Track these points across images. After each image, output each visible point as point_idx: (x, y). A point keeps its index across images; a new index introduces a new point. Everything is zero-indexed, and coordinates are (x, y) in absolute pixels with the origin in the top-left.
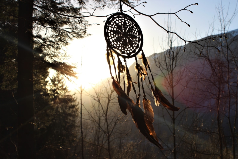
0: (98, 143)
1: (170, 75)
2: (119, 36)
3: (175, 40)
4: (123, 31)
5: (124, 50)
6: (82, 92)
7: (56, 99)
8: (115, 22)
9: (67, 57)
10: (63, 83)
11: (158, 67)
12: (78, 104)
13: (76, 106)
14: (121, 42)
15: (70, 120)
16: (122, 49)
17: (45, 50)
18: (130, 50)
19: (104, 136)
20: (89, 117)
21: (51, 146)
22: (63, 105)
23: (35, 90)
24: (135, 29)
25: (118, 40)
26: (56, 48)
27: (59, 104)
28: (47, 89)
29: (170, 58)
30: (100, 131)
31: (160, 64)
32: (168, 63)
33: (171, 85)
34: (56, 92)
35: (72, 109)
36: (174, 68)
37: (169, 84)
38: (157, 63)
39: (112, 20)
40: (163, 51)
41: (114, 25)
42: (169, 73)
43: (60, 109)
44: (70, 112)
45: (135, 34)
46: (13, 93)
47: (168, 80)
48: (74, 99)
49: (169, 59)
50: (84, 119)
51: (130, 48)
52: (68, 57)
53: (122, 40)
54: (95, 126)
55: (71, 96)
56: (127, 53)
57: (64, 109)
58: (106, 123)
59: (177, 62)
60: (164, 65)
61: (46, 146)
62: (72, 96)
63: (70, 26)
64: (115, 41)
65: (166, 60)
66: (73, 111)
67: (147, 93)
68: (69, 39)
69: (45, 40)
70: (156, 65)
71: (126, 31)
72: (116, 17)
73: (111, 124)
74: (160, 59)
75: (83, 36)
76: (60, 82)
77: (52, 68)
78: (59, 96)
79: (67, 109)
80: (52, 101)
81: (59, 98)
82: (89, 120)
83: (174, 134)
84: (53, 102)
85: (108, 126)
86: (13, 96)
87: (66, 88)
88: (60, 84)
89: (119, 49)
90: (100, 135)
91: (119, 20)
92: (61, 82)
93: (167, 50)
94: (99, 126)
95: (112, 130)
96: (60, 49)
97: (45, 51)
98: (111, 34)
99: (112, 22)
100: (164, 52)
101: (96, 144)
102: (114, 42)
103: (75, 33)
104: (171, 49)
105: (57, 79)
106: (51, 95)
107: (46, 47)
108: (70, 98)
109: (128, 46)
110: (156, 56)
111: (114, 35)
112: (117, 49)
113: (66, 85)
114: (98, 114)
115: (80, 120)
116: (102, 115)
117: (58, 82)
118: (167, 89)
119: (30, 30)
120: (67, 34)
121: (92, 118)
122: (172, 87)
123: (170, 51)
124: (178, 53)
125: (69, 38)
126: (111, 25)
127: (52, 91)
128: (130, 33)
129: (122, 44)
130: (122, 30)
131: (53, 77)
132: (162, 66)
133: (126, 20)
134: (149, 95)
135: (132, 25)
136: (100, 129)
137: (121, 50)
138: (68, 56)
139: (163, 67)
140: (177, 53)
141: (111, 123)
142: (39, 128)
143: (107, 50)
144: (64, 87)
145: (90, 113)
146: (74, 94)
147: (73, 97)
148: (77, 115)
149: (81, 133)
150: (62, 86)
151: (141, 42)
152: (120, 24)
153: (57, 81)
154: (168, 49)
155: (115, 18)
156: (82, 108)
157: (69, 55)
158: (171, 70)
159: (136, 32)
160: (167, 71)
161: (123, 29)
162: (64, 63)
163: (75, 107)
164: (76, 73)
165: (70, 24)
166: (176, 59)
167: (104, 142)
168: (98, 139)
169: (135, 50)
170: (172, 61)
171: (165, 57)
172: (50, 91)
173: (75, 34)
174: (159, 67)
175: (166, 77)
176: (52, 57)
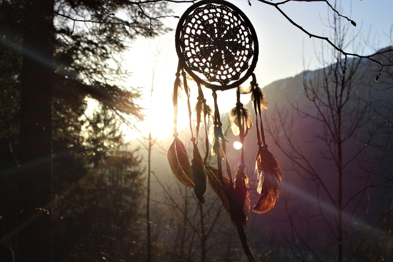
0: (182, 252)
1: (335, 118)
2: (207, 46)
3: (348, 44)
4: (216, 36)
5: (215, 73)
6: (152, 147)
7: (100, 159)
8: (201, 18)
9: (122, 75)
10: (115, 126)
11: (311, 100)
12: (144, 171)
13: (141, 174)
14: (209, 59)
15: (126, 201)
16: (210, 72)
17: (78, 58)
18: (228, 73)
19: (193, 238)
20: (165, 199)
21: (83, 254)
22: (114, 170)
23: (54, 138)
24: (243, 31)
25: (204, 53)
26: (100, 56)
27: (106, 168)
28: (83, 138)
29: (337, 82)
30: (187, 227)
31: (314, 93)
32: (333, 91)
33: (336, 137)
34: (99, 144)
35: (131, 181)
36: (345, 102)
37: (333, 136)
38: (309, 92)
39: (194, 14)
40: (322, 67)
41: (197, 23)
42: (334, 113)
43: (107, 179)
44: (128, 185)
45: (242, 41)
46: (10, 144)
47: (330, 128)
48: (135, 159)
49: (335, 85)
50: (154, 201)
51: (227, 69)
52: (125, 75)
53: (212, 54)
54: (177, 216)
55: (131, 154)
56: (221, 81)
57: (115, 179)
58: (199, 211)
59: (350, 90)
60: (323, 95)
61: (75, 255)
62: (133, 152)
63: (130, 11)
64: (197, 56)
65: (327, 87)
66: (133, 183)
67: (286, 152)
68: (127, 39)
69: (79, 39)
70: (308, 96)
71: (222, 36)
72: (204, 8)
73: (209, 215)
74: (316, 83)
75: (156, 31)
76: (108, 124)
77: (91, 95)
78: (105, 152)
79: (121, 179)
80: (90, 163)
81: (106, 156)
82: (165, 204)
83: (340, 239)
84: (92, 165)
85: (202, 217)
86: (11, 151)
87: (120, 137)
88: (110, 127)
89: (203, 72)
90: (186, 236)
91: (210, 13)
92: (110, 123)
93: (331, 65)
94: (186, 218)
95: (210, 226)
96: (107, 58)
97: (78, 62)
98: (190, 42)
99: (195, 18)
100: (324, 69)
101: (179, 254)
102: (196, 58)
103: (140, 27)
104: (340, 63)
105: (102, 117)
106: (90, 150)
107: (79, 52)
108: (128, 157)
109: (224, 66)
110: (308, 78)
111: (197, 43)
112: (200, 72)
113: (120, 130)
114: (184, 193)
115: (146, 203)
116: (191, 195)
117: (105, 123)
118: (329, 145)
119: (47, 18)
120: (124, 28)
121: (170, 201)
122: (339, 143)
123: (337, 67)
124: (355, 71)
125: (126, 34)
126: (192, 23)
127: (92, 142)
128: (231, 40)
129: (210, 63)
130: (213, 34)
131: (96, 114)
132: (320, 98)
133: (225, 12)
134: (290, 157)
135: (237, 22)
136: (188, 223)
137: (209, 74)
138: (124, 72)
139: (320, 101)
140: (352, 73)
141: (209, 211)
142: (62, 218)
143: (178, 75)
144: (117, 135)
145: (166, 189)
146: (137, 150)
147: (135, 155)
148: (140, 192)
149: (147, 231)
150: (113, 132)
151: (253, 57)
152: (211, 22)
153: (102, 122)
154: (333, 63)
155: (202, 10)
156: (151, 180)
157: (126, 71)
158: (337, 106)
159: (245, 37)
160: (330, 109)
161: (216, 31)
162: (115, 86)
163: (139, 175)
164: (140, 108)
165: (129, 6)
166: (350, 85)
167: (193, 251)
168: (183, 243)
169: (238, 74)
170: (339, 88)
171: (326, 80)
172: (88, 141)
173: (141, 29)
174: (314, 101)
175: (326, 122)
176: (91, 73)
